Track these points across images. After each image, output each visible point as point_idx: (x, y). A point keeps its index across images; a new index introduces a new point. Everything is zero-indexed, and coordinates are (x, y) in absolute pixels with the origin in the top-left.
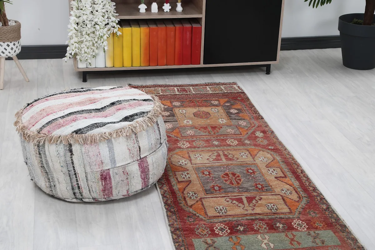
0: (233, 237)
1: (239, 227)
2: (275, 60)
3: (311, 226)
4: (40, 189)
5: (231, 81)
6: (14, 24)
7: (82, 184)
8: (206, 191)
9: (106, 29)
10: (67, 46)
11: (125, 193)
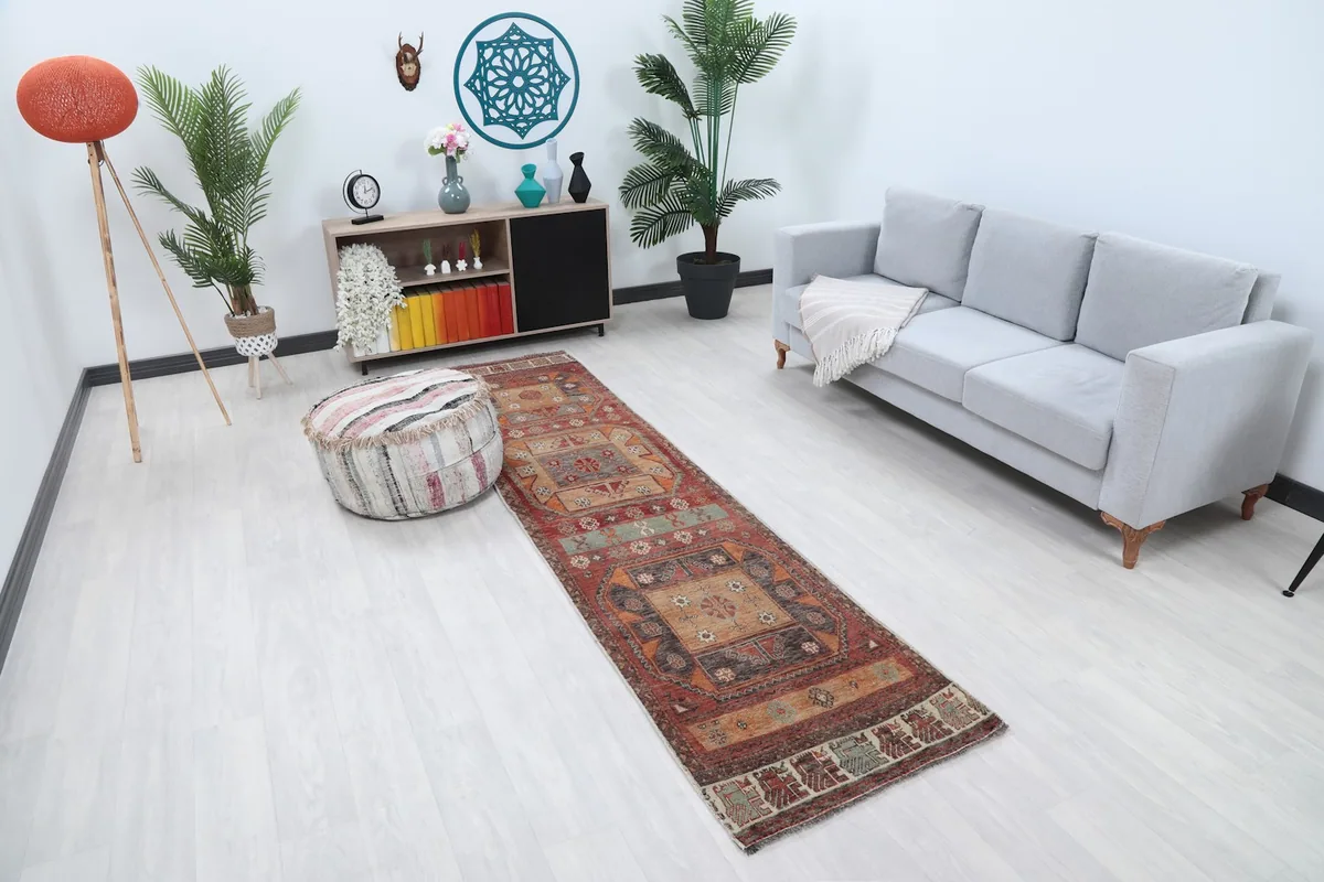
0: (605, 529)
1: (610, 518)
2: (608, 317)
3: (692, 503)
4: (350, 511)
5: (558, 350)
6: (266, 311)
7: (406, 494)
8: (559, 483)
9: (387, 302)
10: (337, 331)
11: (460, 499)
